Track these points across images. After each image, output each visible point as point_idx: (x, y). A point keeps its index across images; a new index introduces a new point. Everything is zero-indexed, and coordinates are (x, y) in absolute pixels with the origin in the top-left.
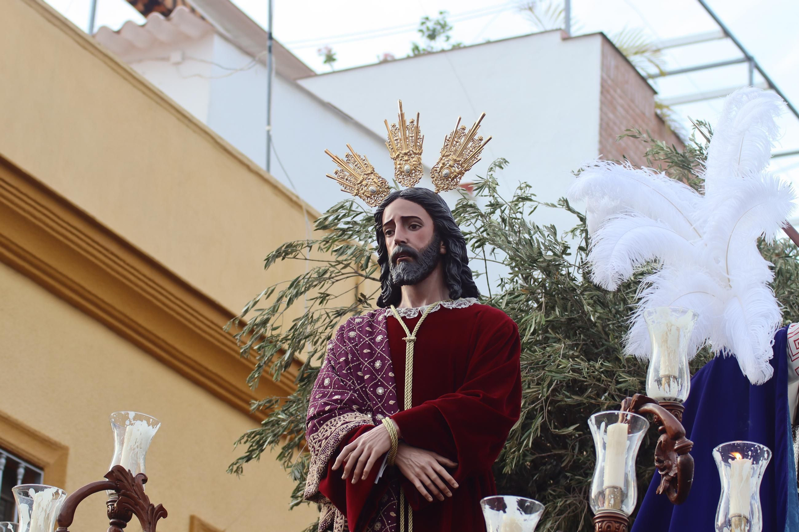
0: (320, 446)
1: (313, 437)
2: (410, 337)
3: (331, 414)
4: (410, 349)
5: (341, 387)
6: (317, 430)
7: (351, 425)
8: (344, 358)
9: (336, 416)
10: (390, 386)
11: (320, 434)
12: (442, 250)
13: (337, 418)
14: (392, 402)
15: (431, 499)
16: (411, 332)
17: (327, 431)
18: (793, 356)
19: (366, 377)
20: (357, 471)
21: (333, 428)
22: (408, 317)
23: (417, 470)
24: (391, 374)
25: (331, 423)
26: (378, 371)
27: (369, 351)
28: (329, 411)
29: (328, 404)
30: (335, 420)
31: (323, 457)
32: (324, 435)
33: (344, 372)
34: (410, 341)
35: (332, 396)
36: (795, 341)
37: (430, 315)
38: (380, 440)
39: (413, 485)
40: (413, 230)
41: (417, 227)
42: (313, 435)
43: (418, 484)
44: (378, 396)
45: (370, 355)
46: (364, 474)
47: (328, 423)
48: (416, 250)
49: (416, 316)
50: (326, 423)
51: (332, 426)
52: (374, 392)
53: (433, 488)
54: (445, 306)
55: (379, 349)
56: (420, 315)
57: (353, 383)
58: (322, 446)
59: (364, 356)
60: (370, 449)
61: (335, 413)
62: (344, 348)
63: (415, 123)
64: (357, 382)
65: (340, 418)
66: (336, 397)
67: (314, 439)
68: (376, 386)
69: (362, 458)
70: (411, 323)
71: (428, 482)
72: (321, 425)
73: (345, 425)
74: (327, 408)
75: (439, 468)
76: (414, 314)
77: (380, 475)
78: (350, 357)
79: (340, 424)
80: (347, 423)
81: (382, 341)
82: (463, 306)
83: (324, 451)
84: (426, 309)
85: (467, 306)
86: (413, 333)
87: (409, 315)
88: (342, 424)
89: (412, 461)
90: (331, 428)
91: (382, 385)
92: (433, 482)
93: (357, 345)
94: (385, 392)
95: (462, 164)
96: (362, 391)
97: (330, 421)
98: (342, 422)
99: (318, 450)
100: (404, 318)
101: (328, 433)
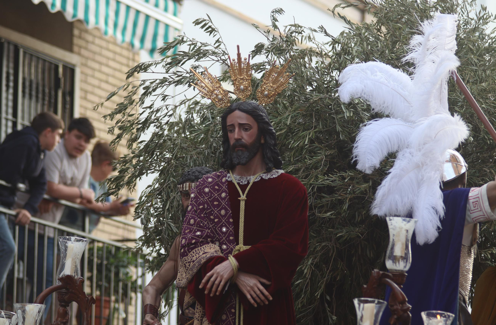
0: (189, 265)
1: (185, 259)
2: (243, 197)
3: (196, 246)
4: (242, 205)
5: (201, 226)
6: (187, 255)
7: (208, 256)
8: (202, 207)
9: (198, 247)
10: (231, 227)
11: (188, 258)
12: (262, 141)
14: (231, 238)
15: (256, 306)
17: (193, 256)
18: (472, 210)
19: (216, 220)
20: (214, 289)
21: (198, 256)
22: (241, 184)
23: (249, 288)
24: (231, 220)
25: (196, 251)
26: (223, 217)
27: (217, 203)
28: (195, 243)
29: (194, 239)
30: (198, 250)
31: (191, 272)
32: (192, 259)
33: (202, 215)
34: (243, 200)
35: (195, 232)
36: (473, 202)
37: (254, 183)
38: (227, 271)
40: (246, 131)
41: (248, 130)
43: (249, 297)
44: (223, 233)
45: (218, 206)
46: (218, 291)
47: (194, 251)
48: (247, 144)
49: (246, 183)
50: (193, 251)
51: (197, 253)
52: (221, 231)
53: (257, 299)
54: (264, 177)
55: (223, 202)
56: (248, 183)
57: (208, 223)
58: (191, 266)
59: (215, 206)
60: (222, 277)
61: (198, 245)
62: (202, 199)
64: (210, 223)
65: (201, 249)
66: (198, 233)
68: (221, 227)
69: (217, 282)
70: (243, 188)
71: (255, 295)
72: (190, 252)
73: (205, 255)
74: (194, 241)
75: (261, 287)
76: (245, 181)
77: (226, 289)
78: (206, 206)
79: (201, 254)
80: (206, 253)
81: (225, 198)
82: (274, 176)
83: (192, 270)
84: (252, 179)
85: (276, 176)
86: (244, 195)
87: (242, 182)
88: (203, 254)
89: (245, 283)
90: (196, 255)
91: (226, 226)
92: (257, 296)
93: (210, 198)
94: (227, 231)
95: (276, 89)
96: (213, 228)
97: (195, 250)
98: (203, 252)
99: (188, 268)
100: (238, 184)
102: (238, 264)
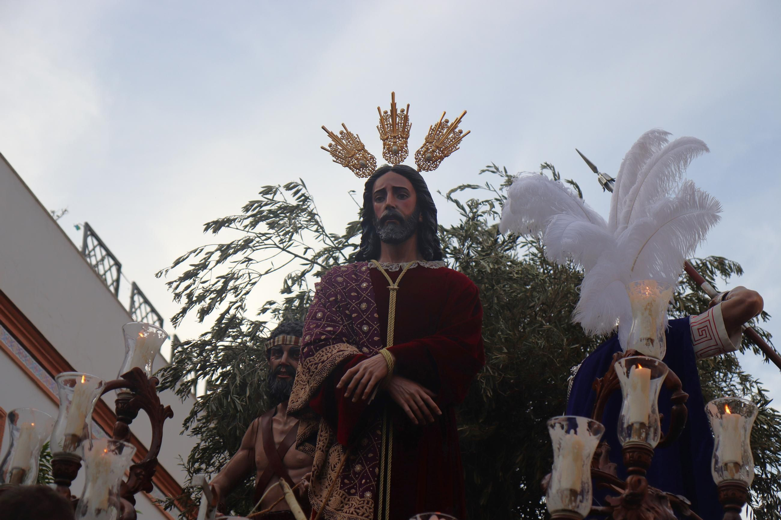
0: (316, 368)
1: (309, 360)
2: (394, 286)
3: (327, 343)
4: (393, 296)
5: (332, 321)
6: (313, 355)
7: (346, 353)
8: (334, 298)
9: (330, 345)
10: (375, 325)
11: (316, 358)
12: (420, 219)
13: (331, 346)
14: (376, 338)
15: (417, 422)
16: (394, 283)
17: (323, 356)
18: (695, 341)
19: (354, 315)
20: (358, 391)
21: (329, 355)
22: (390, 270)
23: (407, 396)
24: (376, 315)
25: (326, 350)
26: (363, 311)
27: (356, 294)
28: (324, 340)
29: (324, 334)
30: (330, 348)
31: (318, 378)
32: (320, 359)
33: (334, 309)
34: (393, 289)
35: (324, 327)
36: (698, 329)
37: (409, 271)
38: (379, 367)
39: (402, 409)
40: (401, 199)
41: (405, 197)
42: (309, 358)
43: (407, 408)
44: (364, 332)
45: (357, 298)
46: (364, 394)
47: (324, 349)
48: (403, 216)
49: (397, 270)
50: (322, 350)
51: (328, 352)
52: (361, 329)
53: (419, 413)
54: (422, 265)
55: (364, 293)
56: (401, 270)
57: (342, 319)
58: (319, 368)
59: (352, 298)
60: (371, 373)
61: (330, 342)
62: (333, 290)
63: (405, 113)
64: (345, 319)
65: (334, 347)
66: (329, 329)
67: (310, 362)
68: (362, 324)
69: (363, 381)
70: (394, 276)
71: (415, 407)
72: (317, 351)
73: (341, 353)
74: (323, 337)
75: (426, 396)
76: (396, 268)
77: (373, 398)
78: (339, 297)
79: (335, 351)
80: (342, 351)
81: (367, 288)
82: (435, 268)
83: (319, 373)
84: (406, 266)
85: (437, 268)
86: (396, 284)
87: (391, 269)
88: (338, 352)
89: (403, 388)
90: (326, 354)
91: (367, 324)
92: (420, 408)
93: (345, 288)
94: (370, 330)
95: (442, 151)
96: (349, 326)
97: (325, 348)
98: (337, 350)
99: (313, 372)
100: (386, 271)
101: (325, 358)
102: (394, 358)
